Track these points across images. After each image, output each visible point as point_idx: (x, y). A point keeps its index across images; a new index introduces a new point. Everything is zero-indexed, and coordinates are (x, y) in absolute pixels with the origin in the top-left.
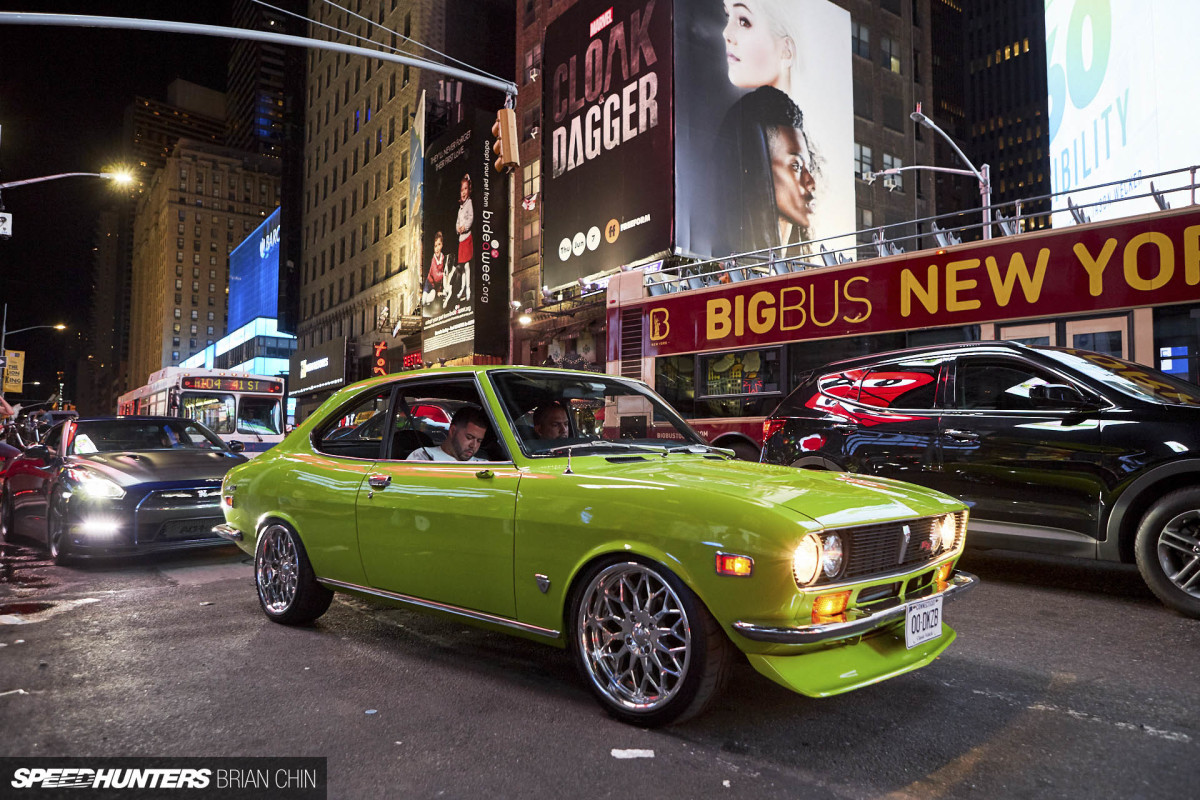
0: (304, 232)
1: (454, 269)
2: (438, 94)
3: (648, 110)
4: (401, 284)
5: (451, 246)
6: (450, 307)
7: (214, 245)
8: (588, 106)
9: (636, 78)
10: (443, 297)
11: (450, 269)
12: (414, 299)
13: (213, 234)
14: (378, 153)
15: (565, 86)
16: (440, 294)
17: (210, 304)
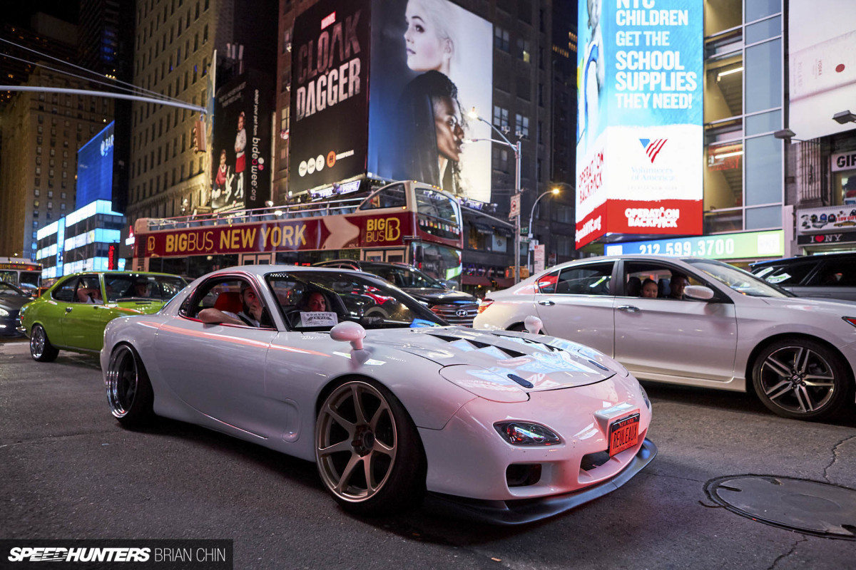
0: (132, 140)
1: (233, 176)
2: (226, 52)
3: (354, 82)
4: (199, 183)
5: (231, 161)
6: (230, 202)
7: (66, 143)
8: (319, 75)
9: (347, 61)
10: (225, 195)
11: (230, 176)
12: (207, 195)
13: (65, 135)
14: (185, 89)
15: (306, 59)
16: (223, 192)
17: (63, 187)
